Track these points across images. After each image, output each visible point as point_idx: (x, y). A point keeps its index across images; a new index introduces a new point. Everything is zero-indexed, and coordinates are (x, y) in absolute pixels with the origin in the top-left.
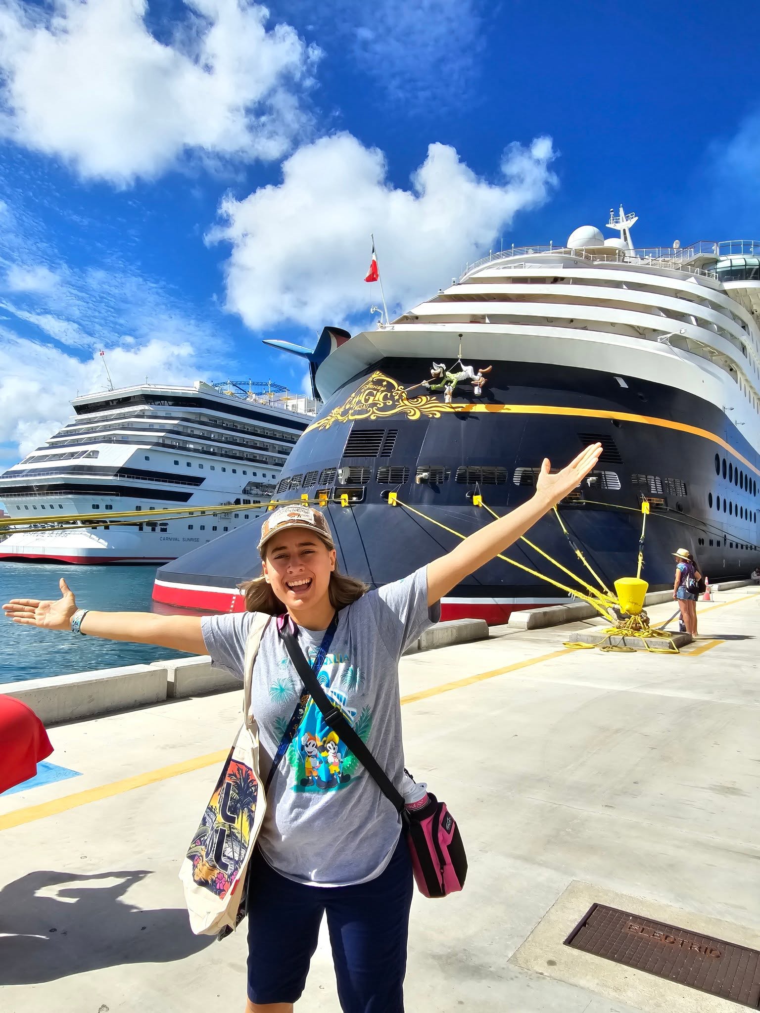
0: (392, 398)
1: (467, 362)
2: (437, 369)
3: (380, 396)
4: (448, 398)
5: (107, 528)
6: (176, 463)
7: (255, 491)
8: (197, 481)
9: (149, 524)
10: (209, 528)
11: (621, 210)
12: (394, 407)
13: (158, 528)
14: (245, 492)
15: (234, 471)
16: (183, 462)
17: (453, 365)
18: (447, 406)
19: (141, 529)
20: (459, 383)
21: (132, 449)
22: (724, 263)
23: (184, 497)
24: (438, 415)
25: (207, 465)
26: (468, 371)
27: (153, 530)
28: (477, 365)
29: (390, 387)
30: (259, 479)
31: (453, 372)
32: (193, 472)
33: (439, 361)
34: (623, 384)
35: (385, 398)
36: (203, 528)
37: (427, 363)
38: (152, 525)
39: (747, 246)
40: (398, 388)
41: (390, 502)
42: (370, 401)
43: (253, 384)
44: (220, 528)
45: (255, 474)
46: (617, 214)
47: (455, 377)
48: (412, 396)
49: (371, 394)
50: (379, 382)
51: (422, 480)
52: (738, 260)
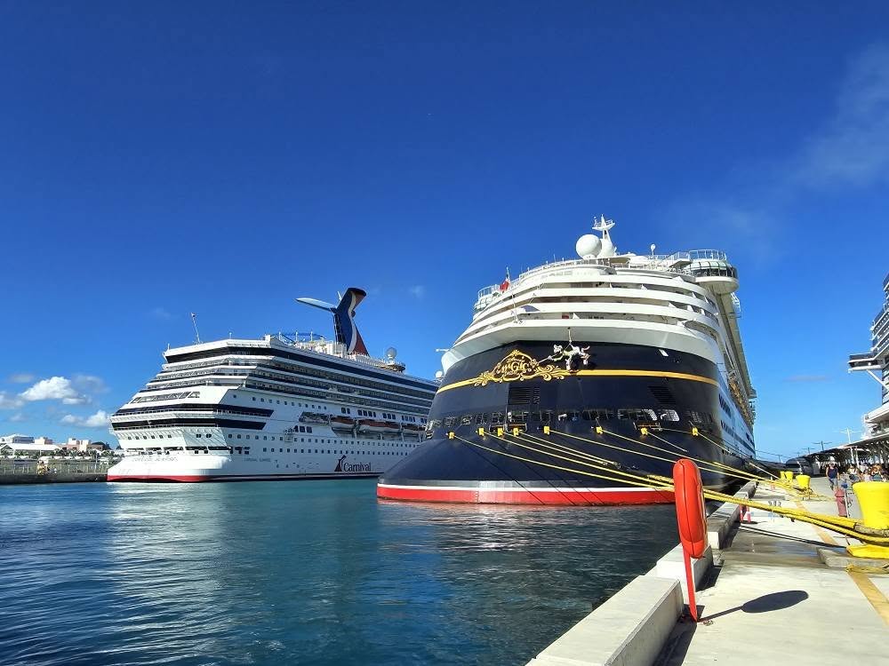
0: (530, 367)
1: (575, 344)
2: (557, 349)
3: (522, 366)
4: (568, 367)
5: (206, 452)
6: (254, 399)
7: (307, 419)
8: (268, 413)
9: (237, 448)
10: (277, 450)
11: (602, 218)
12: (534, 373)
13: (243, 451)
14: (301, 420)
15: (293, 404)
16: (258, 398)
17: (566, 345)
18: (567, 372)
19: (232, 452)
20: (573, 356)
21: (224, 389)
22: (695, 265)
23: (260, 426)
24: (563, 378)
25: (275, 400)
26: (576, 350)
27: (240, 453)
28: (581, 344)
29: (527, 360)
30: (309, 410)
31: (568, 350)
32: (266, 406)
33: (558, 343)
34: (665, 354)
35: (526, 367)
36: (273, 450)
37: (550, 344)
38: (239, 449)
39: (709, 253)
40: (534, 362)
41: (545, 432)
42: (517, 369)
43: (299, 334)
44: (285, 450)
45: (307, 406)
46: (599, 221)
47: (570, 354)
48: (543, 365)
49: (516, 364)
50: (519, 357)
51: (562, 418)
52: (705, 263)
